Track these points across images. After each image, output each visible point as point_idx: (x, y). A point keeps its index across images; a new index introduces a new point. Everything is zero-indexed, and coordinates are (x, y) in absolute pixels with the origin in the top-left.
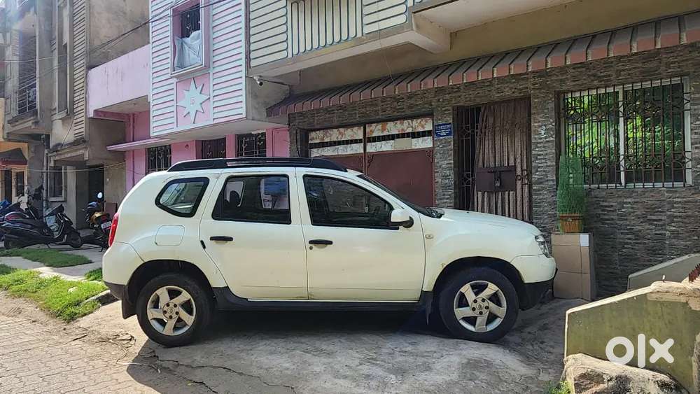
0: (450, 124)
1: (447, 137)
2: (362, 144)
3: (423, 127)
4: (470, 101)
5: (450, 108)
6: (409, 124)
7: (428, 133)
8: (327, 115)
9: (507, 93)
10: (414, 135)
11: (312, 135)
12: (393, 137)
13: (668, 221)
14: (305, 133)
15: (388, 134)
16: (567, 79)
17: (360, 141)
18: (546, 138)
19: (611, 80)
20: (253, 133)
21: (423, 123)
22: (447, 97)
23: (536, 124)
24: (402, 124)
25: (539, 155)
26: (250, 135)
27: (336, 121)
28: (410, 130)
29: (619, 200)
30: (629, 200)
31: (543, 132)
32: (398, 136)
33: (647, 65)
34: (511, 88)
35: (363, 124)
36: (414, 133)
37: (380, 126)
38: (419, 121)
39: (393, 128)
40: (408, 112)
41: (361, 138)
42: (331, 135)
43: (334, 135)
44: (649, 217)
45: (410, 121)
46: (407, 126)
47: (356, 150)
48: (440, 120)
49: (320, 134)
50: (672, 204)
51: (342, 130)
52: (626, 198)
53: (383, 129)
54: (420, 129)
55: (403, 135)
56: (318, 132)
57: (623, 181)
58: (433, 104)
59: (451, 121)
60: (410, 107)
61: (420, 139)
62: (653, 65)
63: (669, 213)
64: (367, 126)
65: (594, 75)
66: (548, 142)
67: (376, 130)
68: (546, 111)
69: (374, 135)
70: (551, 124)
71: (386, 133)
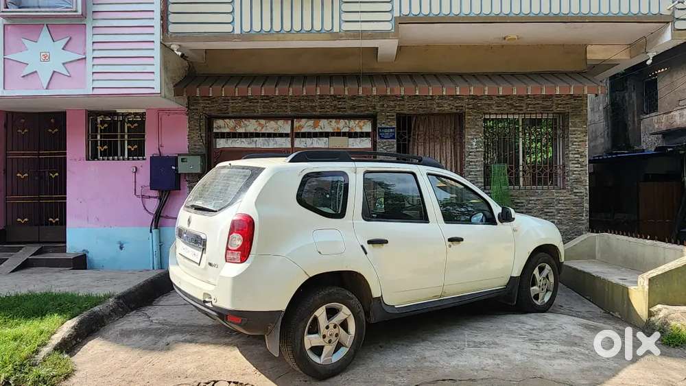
0: (393, 128)
1: (390, 140)
2: (289, 139)
3: (361, 128)
4: (413, 110)
5: (395, 114)
6: (346, 123)
7: (367, 135)
8: (248, 104)
9: (446, 108)
10: (351, 135)
11: (220, 122)
12: (327, 135)
13: (556, 213)
14: (210, 120)
15: (321, 131)
16: (493, 104)
17: (287, 135)
18: (476, 148)
19: (522, 110)
20: (118, 111)
21: (362, 124)
22: (392, 104)
23: (469, 137)
24: (338, 123)
25: (471, 162)
26: (113, 114)
27: (260, 111)
28: (346, 130)
29: (527, 198)
30: (533, 198)
31: (474, 144)
32: (333, 134)
33: (545, 103)
34: (450, 105)
35: (292, 118)
36: (352, 133)
37: (311, 122)
38: (357, 122)
39: (326, 125)
40: (350, 112)
41: (289, 132)
42: (246, 126)
43: (252, 126)
44: (546, 210)
45: (346, 121)
46: (343, 126)
47: (282, 145)
48: (384, 123)
49: (231, 123)
50: (559, 201)
51: (263, 122)
52: (531, 196)
53: (315, 126)
54: (358, 130)
55: (338, 134)
56: (227, 121)
57: (521, 184)
58: (377, 108)
59: (395, 126)
60: (353, 108)
61: (358, 140)
62: (549, 103)
63: (556, 207)
64: (295, 120)
65: (511, 104)
66: (479, 151)
67: (306, 126)
68: (477, 127)
69: (303, 131)
70: (480, 137)
71: (317, 130)
